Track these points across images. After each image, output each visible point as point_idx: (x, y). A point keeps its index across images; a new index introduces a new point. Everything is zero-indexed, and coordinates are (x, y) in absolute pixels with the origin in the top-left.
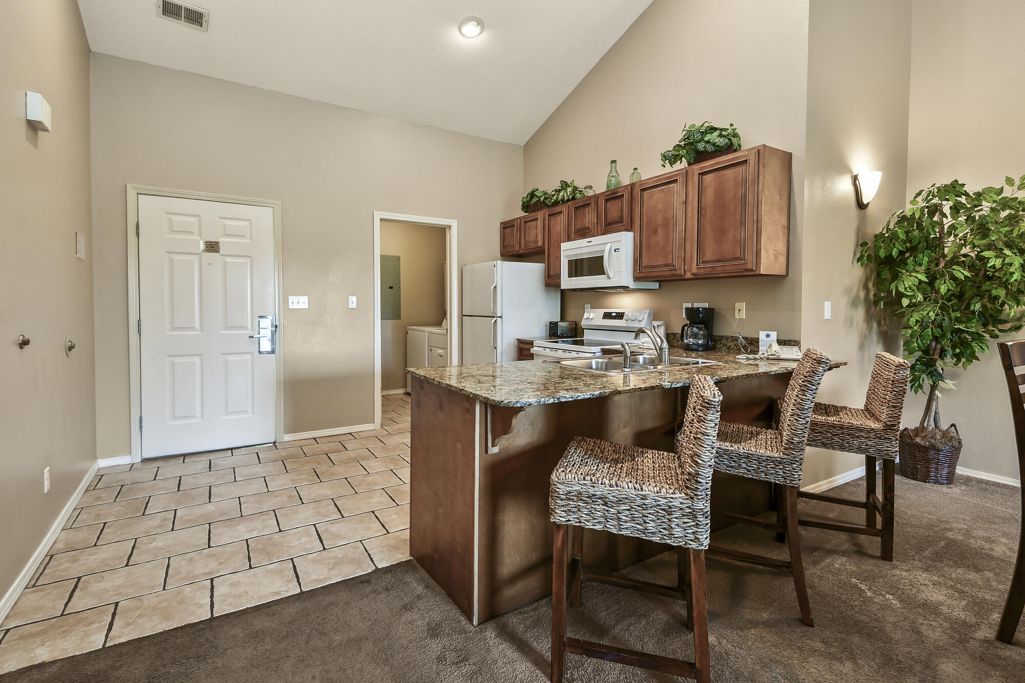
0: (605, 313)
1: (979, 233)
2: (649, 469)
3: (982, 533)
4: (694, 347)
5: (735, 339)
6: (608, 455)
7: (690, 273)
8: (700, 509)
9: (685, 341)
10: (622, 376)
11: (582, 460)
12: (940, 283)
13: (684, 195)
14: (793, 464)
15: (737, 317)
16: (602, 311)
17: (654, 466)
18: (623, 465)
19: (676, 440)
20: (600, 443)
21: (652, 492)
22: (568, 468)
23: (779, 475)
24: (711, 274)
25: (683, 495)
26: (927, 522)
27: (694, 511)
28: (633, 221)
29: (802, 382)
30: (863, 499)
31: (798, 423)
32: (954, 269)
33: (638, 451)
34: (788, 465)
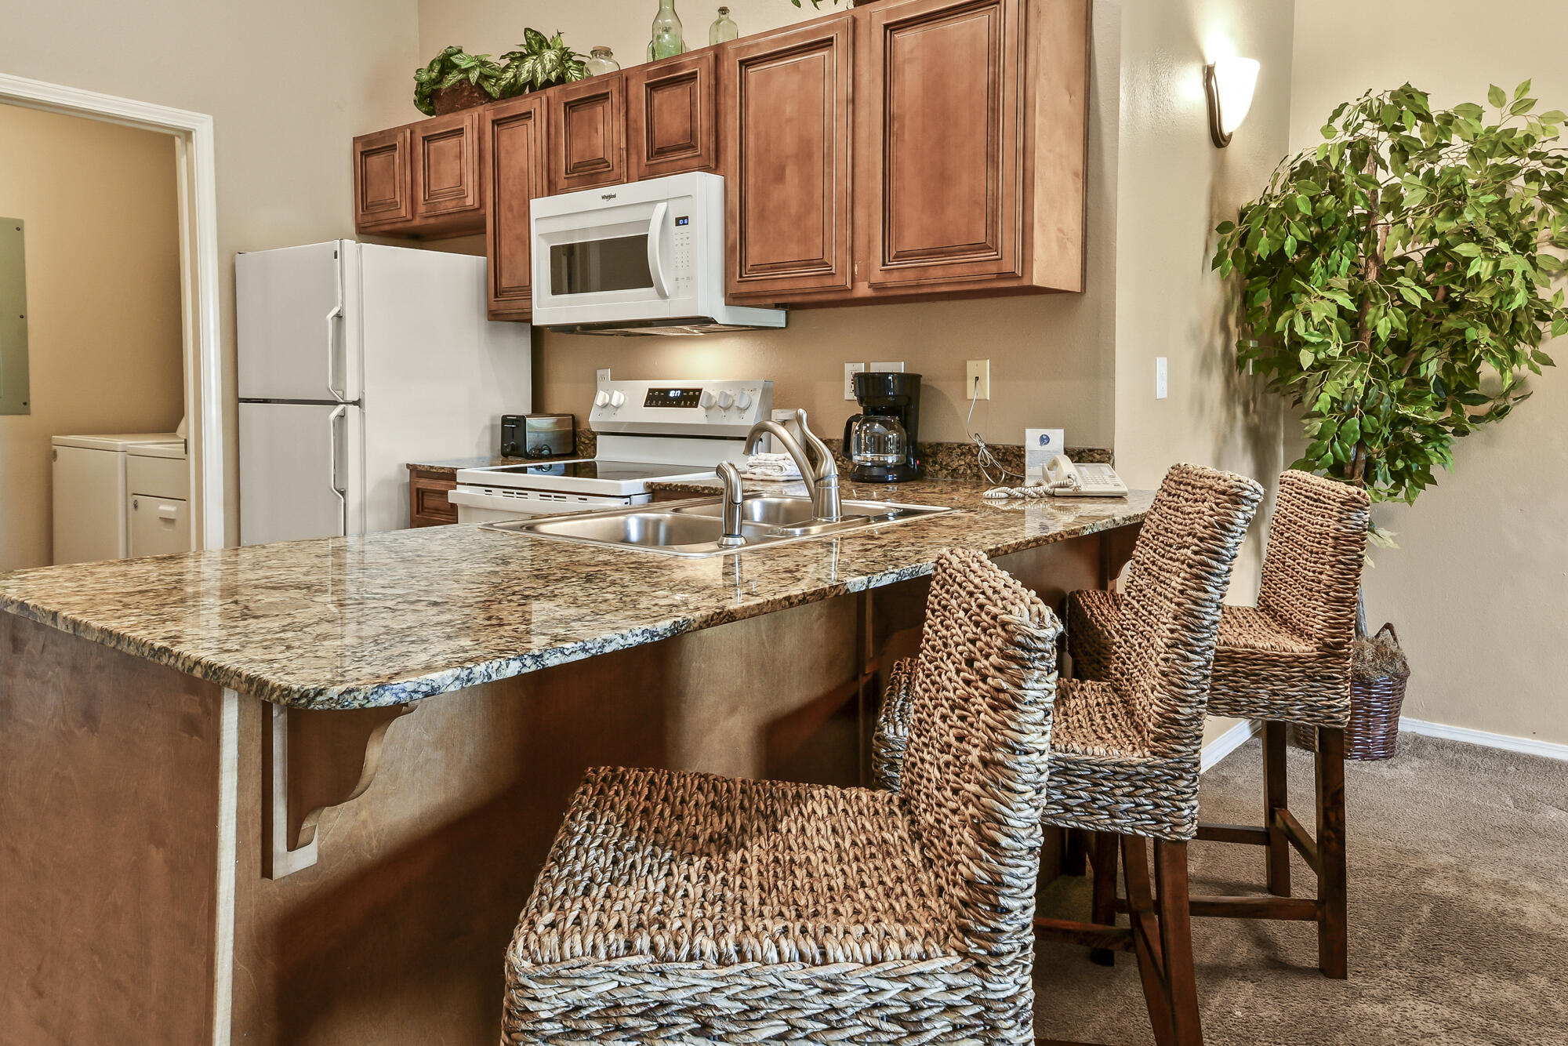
0: (650, 390)
1: (1444, 206)
2: (825, 860)
3: (1489, 874)
4: (876, 472)
5: (968, 450)
6: (697, 823)
7: (866, 284)
8: (1004, 1000)
9: (856, 458)
10: (721, 560)
11: (615, 862)
12: (1376, 315)
13: (850, 81)
14: (1176, 778)
15: (972, 394)
16: (644, 386)
17: (837, 845)
18: (748, 856)
19: (878, 738)
20: (669, 782)
21: (857, 961)
22: (568, 905)
23: (1145, 812)
24: (919, 286)
25: (955, 959)
26: (1379, 858)
27: (988, 1009)
28: (722, 144)
29: (1195, 553)
30: (1260, 822)
31: (1189, 668)
32: (1399, 284)
33: (785, 795)
34: (1166, 782)
